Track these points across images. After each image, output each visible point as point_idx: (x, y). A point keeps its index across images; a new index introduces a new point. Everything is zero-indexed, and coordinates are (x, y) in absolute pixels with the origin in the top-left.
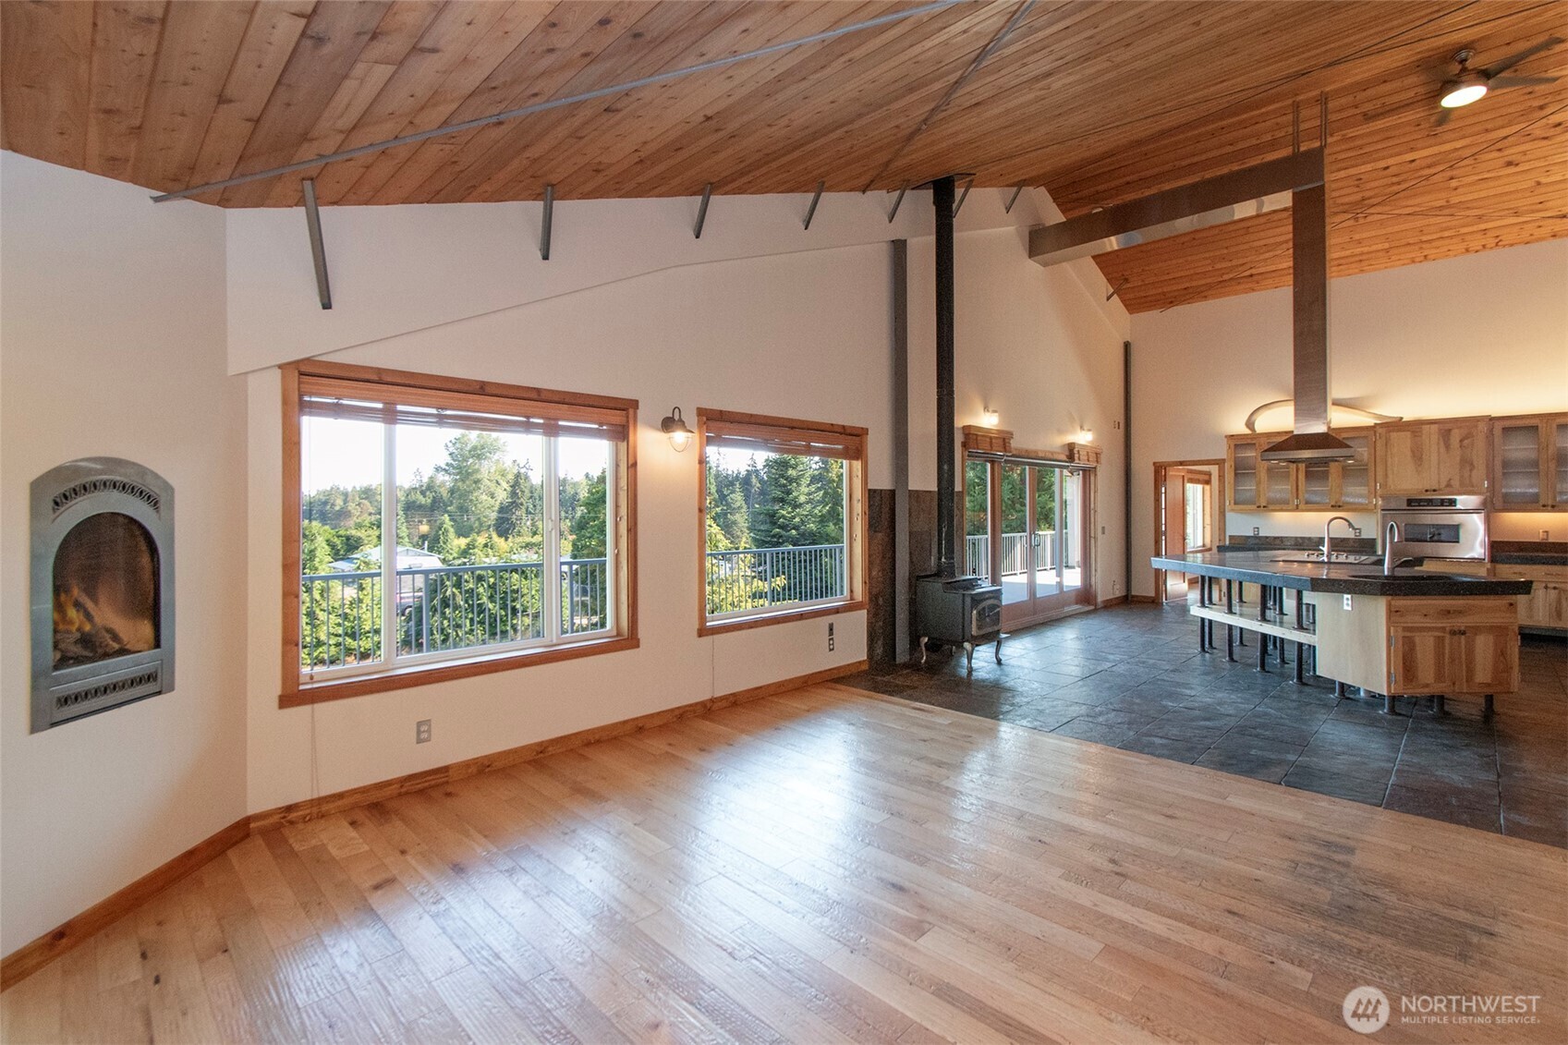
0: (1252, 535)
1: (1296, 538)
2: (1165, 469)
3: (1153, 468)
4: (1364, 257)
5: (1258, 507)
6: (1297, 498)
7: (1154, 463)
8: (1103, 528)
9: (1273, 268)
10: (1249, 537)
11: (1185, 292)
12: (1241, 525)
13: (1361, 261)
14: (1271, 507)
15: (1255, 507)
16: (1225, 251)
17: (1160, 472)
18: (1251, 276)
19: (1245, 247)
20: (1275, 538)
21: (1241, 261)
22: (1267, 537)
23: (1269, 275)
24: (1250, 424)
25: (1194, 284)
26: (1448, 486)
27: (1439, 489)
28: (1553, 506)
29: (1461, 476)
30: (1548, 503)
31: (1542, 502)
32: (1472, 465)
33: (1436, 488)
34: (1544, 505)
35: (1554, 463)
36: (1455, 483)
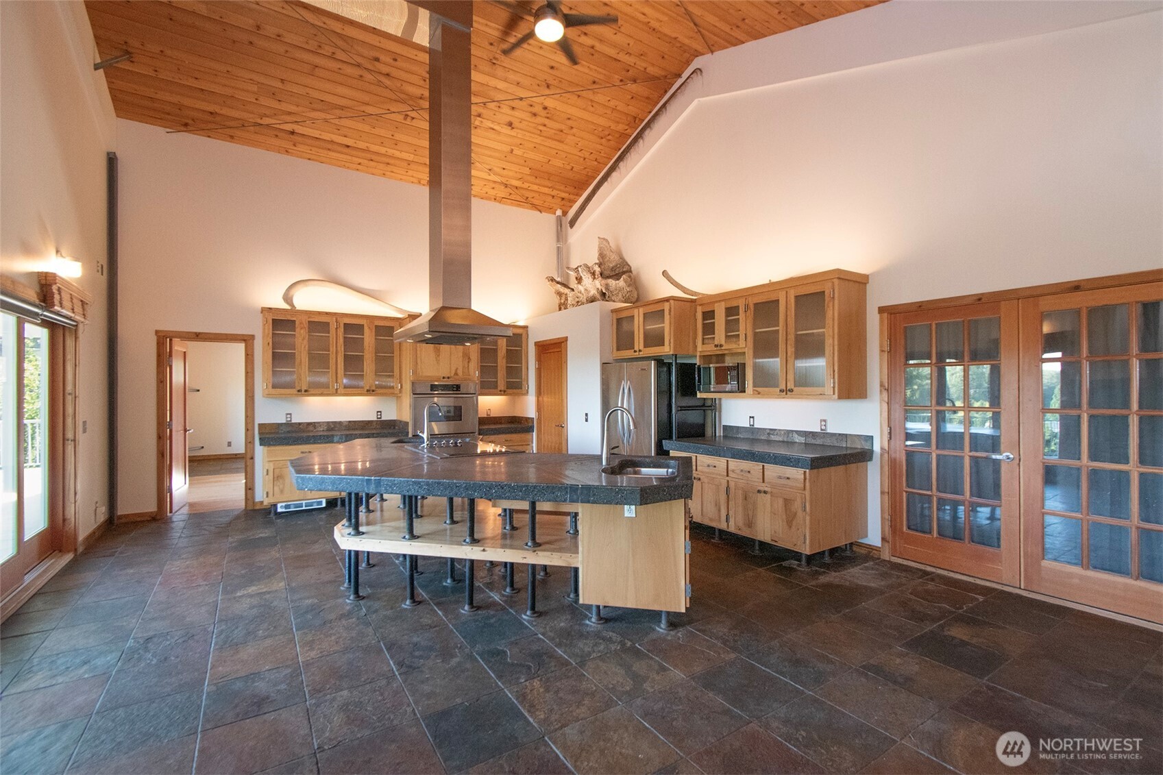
0: (284, 422)
1: (328, 423)
2: (171, 340)
3: (155, 338)
4: (392, 161)
5: (299, 391)
6: (337, 382)
7: (157, 332)
8: (85, 423)
9: (316, 134)
10: (281, 424)
11: (210, 118)
12: (272, 412)
13: (388, 164)
14: (312, 391)
15: (294, 391)
16: (279, 85)
17: (164, 344)
18: (293, 133)
19: (302, 91)
20: (309, 424)
21: (293, 108)
22: (300, 424)
23: (310, 141)
24: (287, 298)
25: (225, 111)
26: (456, 374)
27: (451, 377)
28: (505, 391)
29: (464, 367)
30: (503, 389)
31: (499, 389)
32: (469, 358)
33: (449, 375)
34: (501, 391)
35: (504, 361)
36: (460, 372)
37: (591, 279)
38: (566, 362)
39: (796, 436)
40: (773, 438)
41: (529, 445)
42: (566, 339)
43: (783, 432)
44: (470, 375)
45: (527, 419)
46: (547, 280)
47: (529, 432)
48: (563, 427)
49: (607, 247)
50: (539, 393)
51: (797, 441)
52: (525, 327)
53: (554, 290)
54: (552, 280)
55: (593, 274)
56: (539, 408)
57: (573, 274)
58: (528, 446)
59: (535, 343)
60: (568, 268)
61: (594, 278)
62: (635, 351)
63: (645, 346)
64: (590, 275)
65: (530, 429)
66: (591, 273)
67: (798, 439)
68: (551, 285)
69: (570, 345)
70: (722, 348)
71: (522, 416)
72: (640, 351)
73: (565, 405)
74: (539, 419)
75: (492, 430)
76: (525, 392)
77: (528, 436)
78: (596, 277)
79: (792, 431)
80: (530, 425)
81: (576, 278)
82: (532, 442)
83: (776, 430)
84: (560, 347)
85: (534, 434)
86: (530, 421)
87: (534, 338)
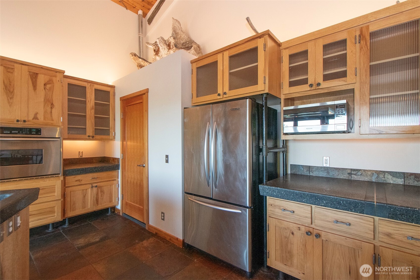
26: (35, 118)
27: (28, 121)
28: (93, 137)
29: (45, 112)
30: (91, 135)
31: (88, 134)
32: (52, 104)
33: (26, 119)
34: (89, 136)
35: (93, 111)
36: (41, 117)
37: (166, 50)
38: (147, 111)
39: (390, 177)
40: (354, 177)
41: (115, 180)
42: (147, 91)
43: (369, 173)
44: (53, 120)
45: (114, 159)
46: (131, 55)
47: (115, 169)
48: (144, 167)
49: (179, 27)
50: (124, 139)
51: (392, 182)
52: (113, 87)
53: (136, 64)
54: (135, 55)
55: (169, 46)
56: (124, 150)
57: (151, 48)
58: (114, 182)
59: (120, 98)
60: (148, 43)
61: (170, 48)
62: (219, 95)
63: (230, 89)
64: (166, 46)
65: (116, 168)
66: (167, 45)
67: (391, 180)
68: (134, 59)
69: (150, 95)
70: (320, 87)
71: (110, 157)
72: (225, 93)
73: (146, 147)
74: (124, 159)
75: (78, 170)
76: (113, 138)
77: (114, 173)
78: (171, 47)
79: (384, 172)
80: (116, 163)
81: (155, 51)
82: (118, 177)
83: (360, 170)
84: (142, 99)
85: (120, 171)
86: (116, 160)
87: (119, 94)
